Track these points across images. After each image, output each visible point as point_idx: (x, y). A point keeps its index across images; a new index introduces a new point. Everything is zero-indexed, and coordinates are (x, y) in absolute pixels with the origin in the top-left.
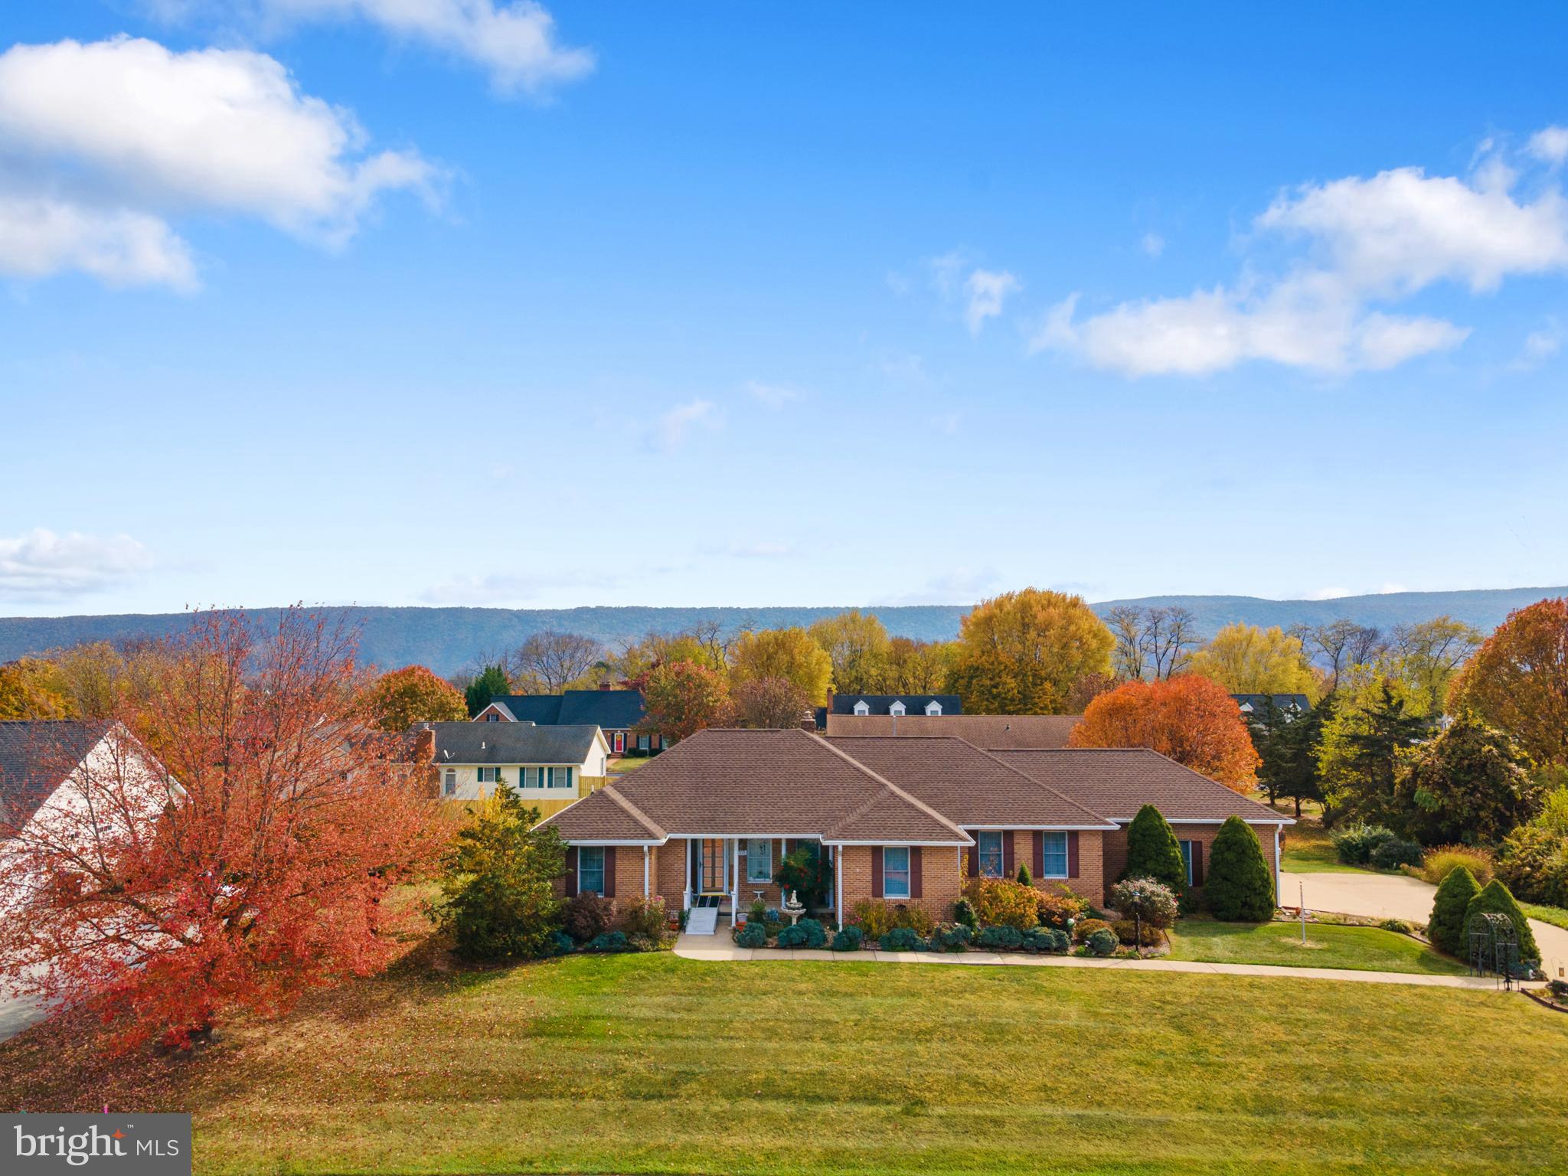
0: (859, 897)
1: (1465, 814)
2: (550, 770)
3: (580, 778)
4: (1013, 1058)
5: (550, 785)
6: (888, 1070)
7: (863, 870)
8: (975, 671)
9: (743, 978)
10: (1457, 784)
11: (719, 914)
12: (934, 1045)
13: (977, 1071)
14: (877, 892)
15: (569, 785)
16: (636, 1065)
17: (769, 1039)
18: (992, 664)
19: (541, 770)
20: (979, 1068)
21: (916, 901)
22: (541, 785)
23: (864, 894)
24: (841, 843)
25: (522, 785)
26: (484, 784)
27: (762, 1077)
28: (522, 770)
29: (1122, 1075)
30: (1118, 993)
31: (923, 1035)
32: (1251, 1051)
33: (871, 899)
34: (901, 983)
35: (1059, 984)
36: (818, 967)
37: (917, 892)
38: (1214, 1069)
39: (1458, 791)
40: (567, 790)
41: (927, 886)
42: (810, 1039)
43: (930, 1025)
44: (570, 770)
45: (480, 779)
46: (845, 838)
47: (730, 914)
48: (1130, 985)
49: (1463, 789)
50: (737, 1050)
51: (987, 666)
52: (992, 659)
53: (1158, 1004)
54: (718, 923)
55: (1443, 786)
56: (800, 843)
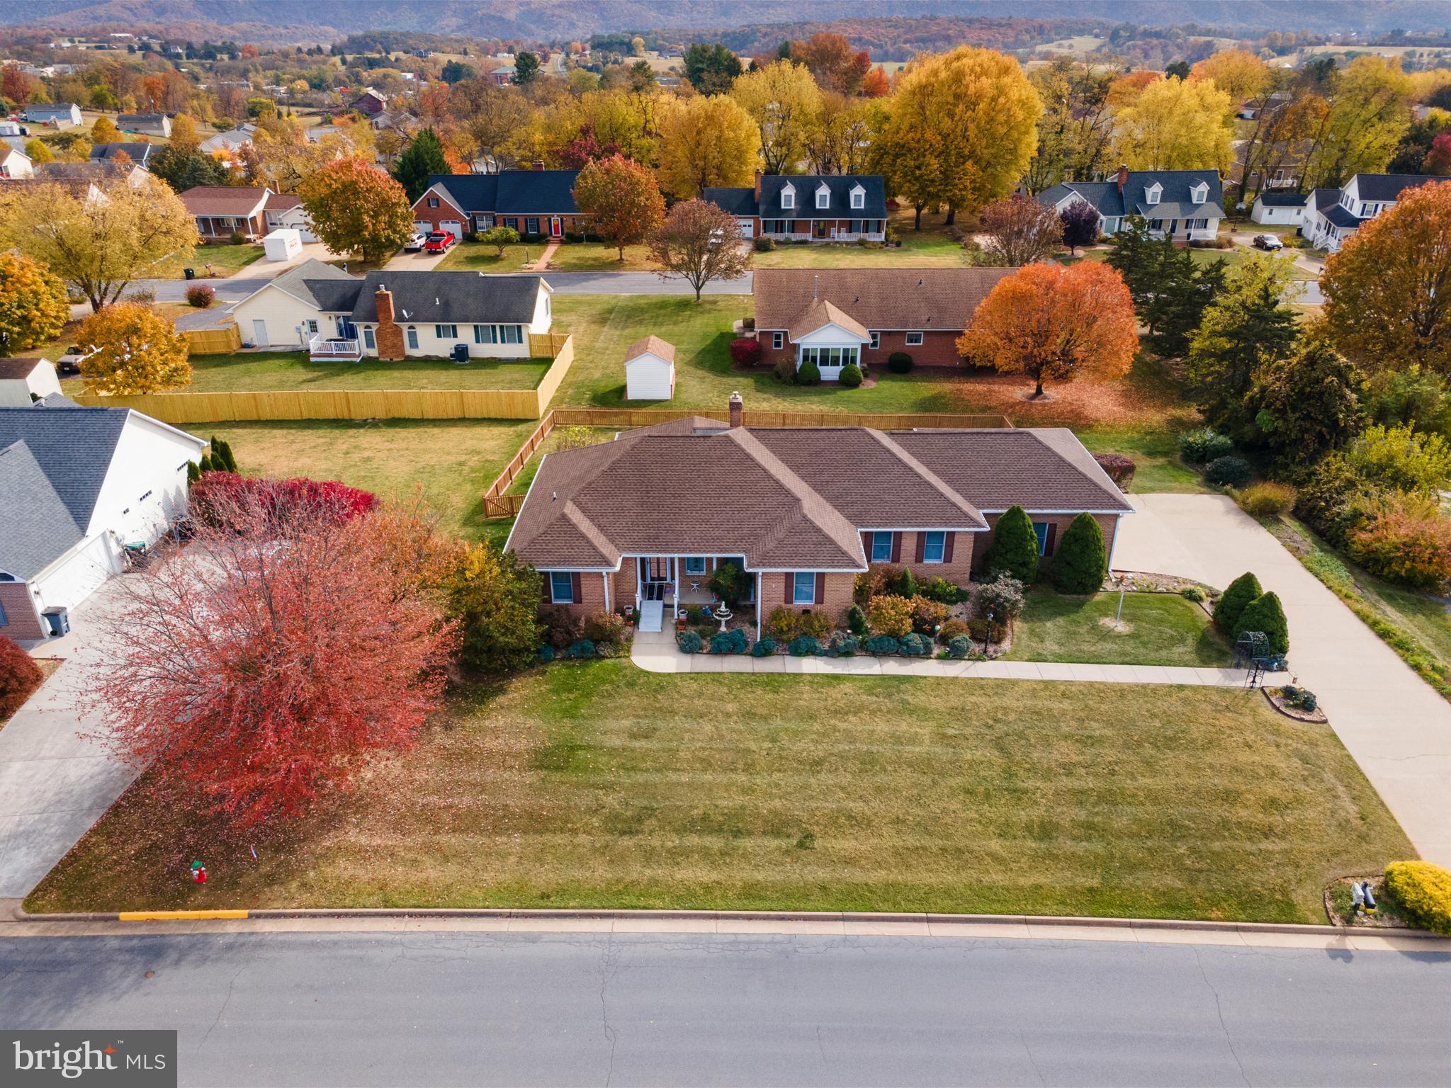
0: (774, 604)
1: (1293, 436)
2: (502, 327)
3: (529, 335)
4: (879, 790)
5: (503, 341)
6: (789, 805)
7: (779, 587)
8: (902, 150)
9: (686, 697)
10: (1294, 410)
11: (665, 606)
12: (823, 776)
13: (851, 805)
14: (788, 600)
15: (520, 341)
16: (611, 800)
17: (705, 770)
18: (918, 141)
19: (494, 327)
20: (854, 801)
21: (819, 607)
22: (495, 341)
23: (778, 600)
24: (760, 571)
25: (478, 341)
26: (443, 340)
27: (701, 812)
28: (476, 327)
29: (954, 805)
30: (963, 709)
31: (816, 765)
32: (1048, 774)
33: (783, 604)
34: (802, 702)
35: (920, 699)
36: (741, 682)
37: (820, 600)
38: (1018, 794)
39: (1292, 416)
40: (517, 345)
41: (827, 596)
42: (734, 770)
43: (821, 754)
44: (519, 328)
45: (439, 336)
46: (764, 565)
47: (672, 606)
48: (973, 699)
49: (1297, 415)
50: (682, 785)
51: (913, 145)
52: (919, 136)
53: (991, 722)
54: (664, 615)
55: (1282, 413)
56: (727, 560)
